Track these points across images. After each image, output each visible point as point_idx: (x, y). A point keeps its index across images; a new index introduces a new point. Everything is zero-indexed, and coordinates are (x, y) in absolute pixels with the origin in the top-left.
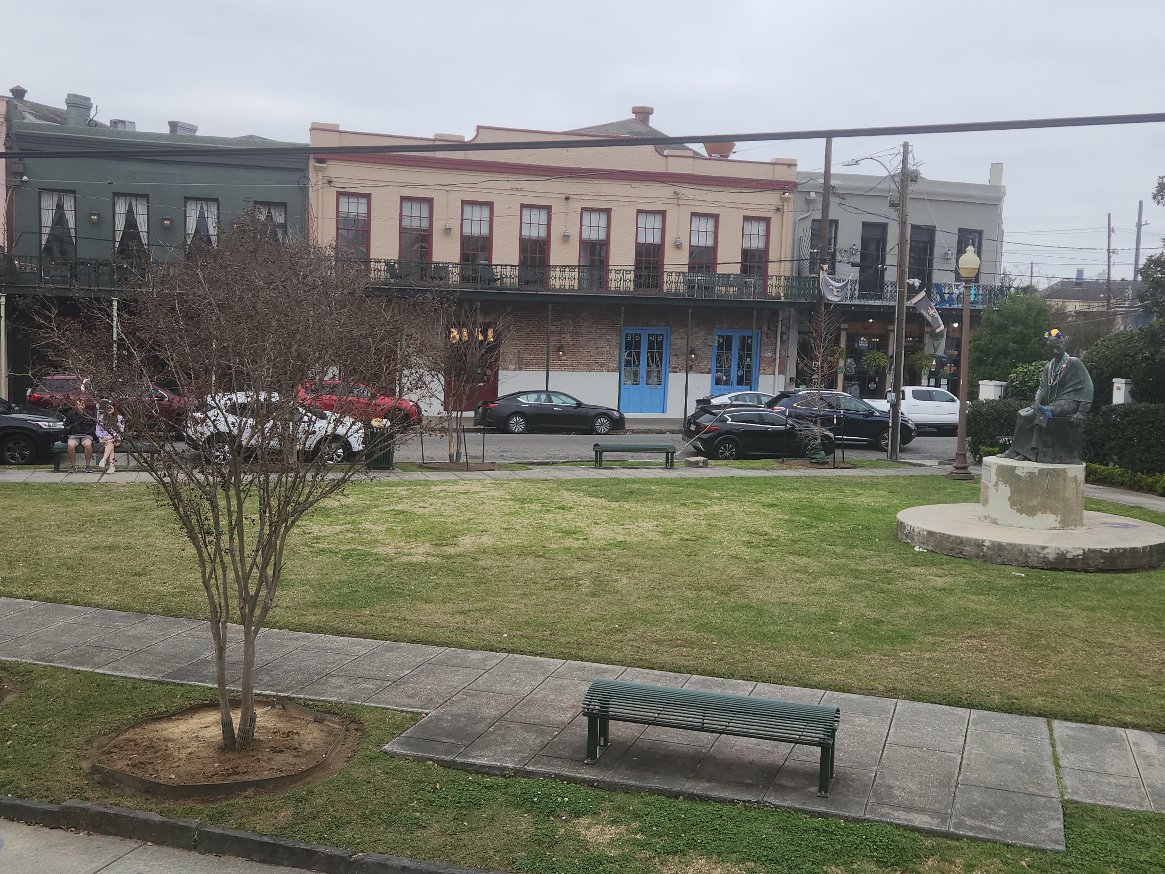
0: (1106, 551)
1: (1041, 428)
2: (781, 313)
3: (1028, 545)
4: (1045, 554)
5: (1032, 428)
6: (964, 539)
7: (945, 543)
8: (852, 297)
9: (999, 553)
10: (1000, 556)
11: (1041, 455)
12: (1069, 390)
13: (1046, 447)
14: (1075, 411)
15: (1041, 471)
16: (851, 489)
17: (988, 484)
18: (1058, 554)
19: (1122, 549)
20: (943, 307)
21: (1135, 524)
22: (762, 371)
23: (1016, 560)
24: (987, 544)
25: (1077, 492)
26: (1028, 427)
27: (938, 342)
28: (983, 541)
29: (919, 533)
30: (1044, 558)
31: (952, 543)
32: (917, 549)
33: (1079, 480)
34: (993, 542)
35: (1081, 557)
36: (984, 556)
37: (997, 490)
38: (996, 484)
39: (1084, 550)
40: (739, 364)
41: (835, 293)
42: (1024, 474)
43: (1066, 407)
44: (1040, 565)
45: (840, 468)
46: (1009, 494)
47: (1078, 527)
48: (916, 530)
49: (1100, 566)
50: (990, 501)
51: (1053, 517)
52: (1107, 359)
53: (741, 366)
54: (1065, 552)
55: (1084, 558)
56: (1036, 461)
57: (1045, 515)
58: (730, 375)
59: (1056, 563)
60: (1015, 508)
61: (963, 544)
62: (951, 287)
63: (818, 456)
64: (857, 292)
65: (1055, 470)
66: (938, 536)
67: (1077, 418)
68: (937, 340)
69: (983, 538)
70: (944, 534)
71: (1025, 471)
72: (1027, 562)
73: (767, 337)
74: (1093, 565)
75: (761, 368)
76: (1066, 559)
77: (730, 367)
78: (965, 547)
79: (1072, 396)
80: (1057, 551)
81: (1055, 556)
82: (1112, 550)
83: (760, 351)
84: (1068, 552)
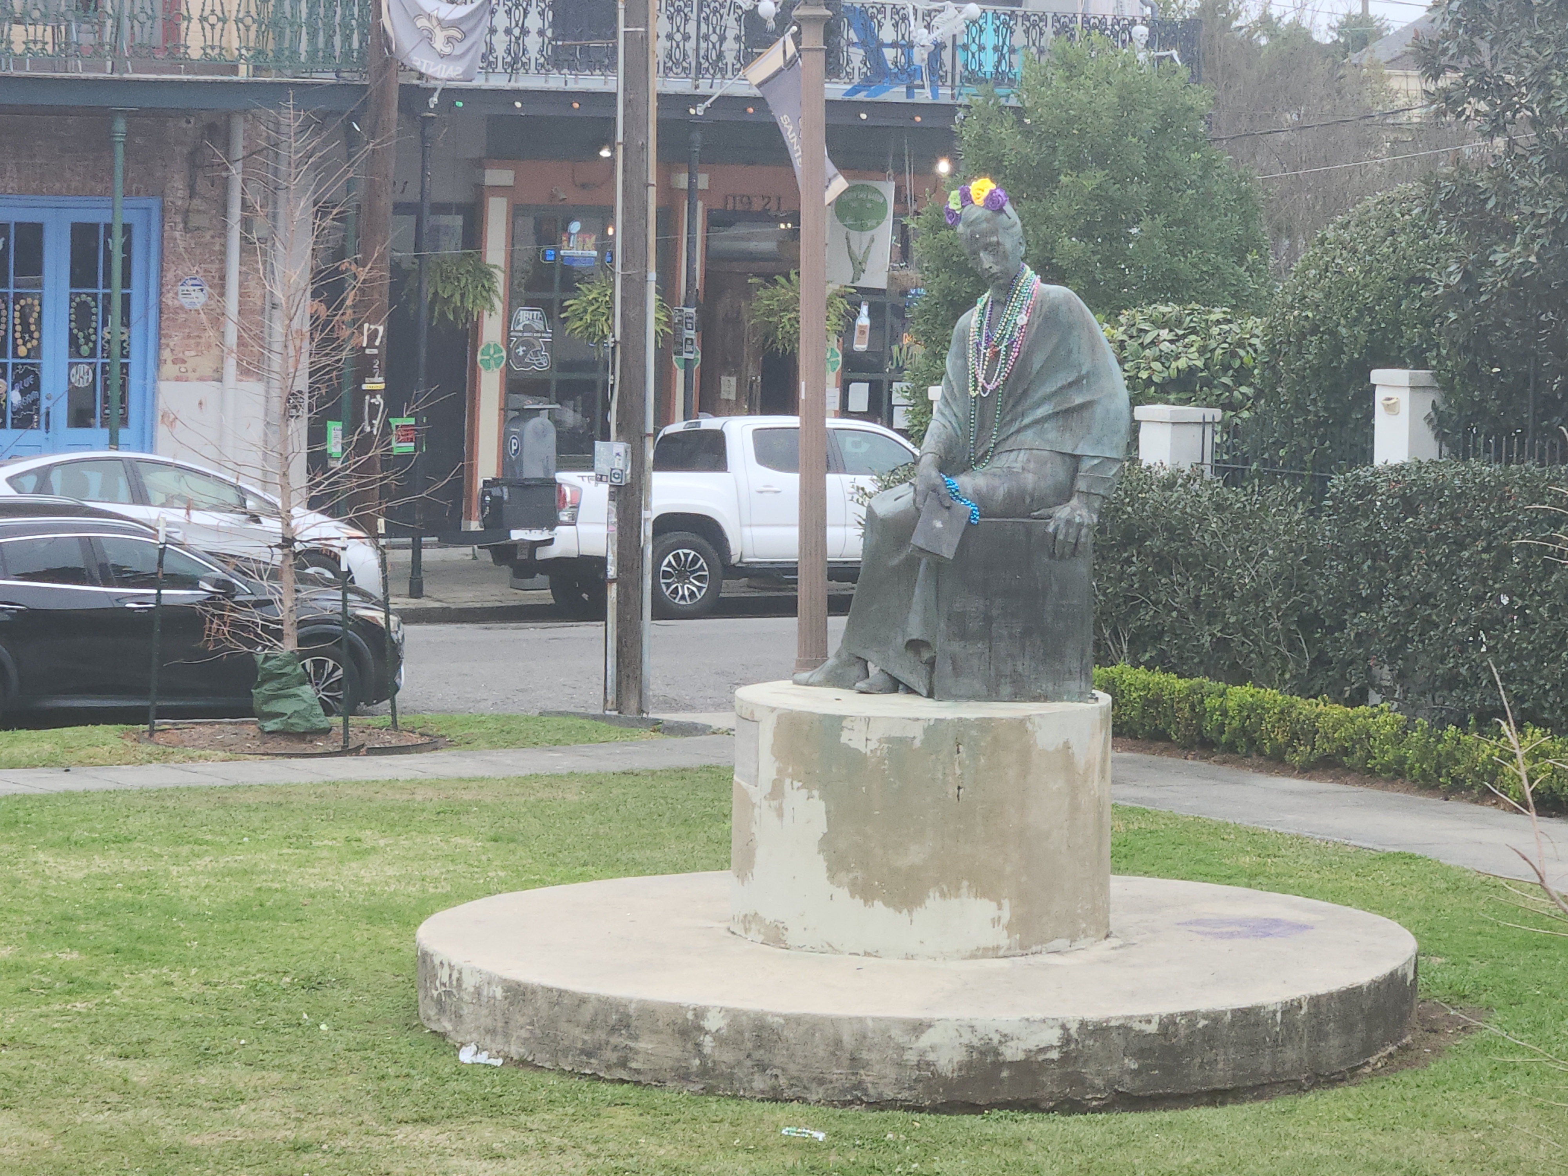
0: (1144, 1027)
1: (938, 565)
2: (239, 129)
3: (860, 1020)
4: (922, 1053)
5: (911, 564)
6: (632, 1010)
7: (563, 1026)
8: (515, 64)
9: (758, 1054)
10: (762, 1067)
11: (944, 667)
12: (1040, 412)
13: (963, 635)
14: (1065, 494)
15: (935, 728)
16: (342, 834)
17: (752, 789)
18: (971, 1048)
19: (1206, 1016)
20: (882, 98)
21: (1303, 917)
22: (169, 369)
23: (821, 1082)
24: (713, 1022)
25: (1075, 808)
26: (895, 562)
27: (867, 235)
28: (700, 1013)
29: (478, 991)
30: (918, 1066)
31: (590, 1027)
32: (466, 1056)
33: (1080, 760)
34: (734, 1015)
35: (1054, 1055)
36: (705, 1072)
37: (780, 814)
38: (776, 792)
39: (1063, 1027)
40: (73, 340)
41: (439, 43)
42: (873, 745)
43: (1029, 480)
44: (905, 1095)
45: (372, 751)
46: (821, 826)
47: (1082, 943)
48: (469, 983)
49: (1128, 1085)
50: (761, 854)
51: (984, 909)
52: (1352, 297)
53: (85, 350)
54: (996, 1038)
55: (1065, 1058)
56: (930, 695)
57: (954, 903)
58: (36, 386)
59: (963, 1082)
60: (843, 876)
61: (628, 1026)
62: (904, 18)
63: (286, 706)
64: (533, 43)
65: (985, 725)
66: (541, 1002)
67: (1069, 522)
68: (862, 228)
69: (702, 1003)
70: (561, 993)
71: (878, 732)
72: (859, 1085)
73: (186, 229)
74: (1099, 1082)
75: (166, 354)
76: (999, 1065)
77: (36, 352)
78: (636, 1038)
79: (1052, 435)
80: (967, 1037)
81: (960, 1056)
82: (1168, 1024)
83: (161, 285)
84: (1006, 1038)
